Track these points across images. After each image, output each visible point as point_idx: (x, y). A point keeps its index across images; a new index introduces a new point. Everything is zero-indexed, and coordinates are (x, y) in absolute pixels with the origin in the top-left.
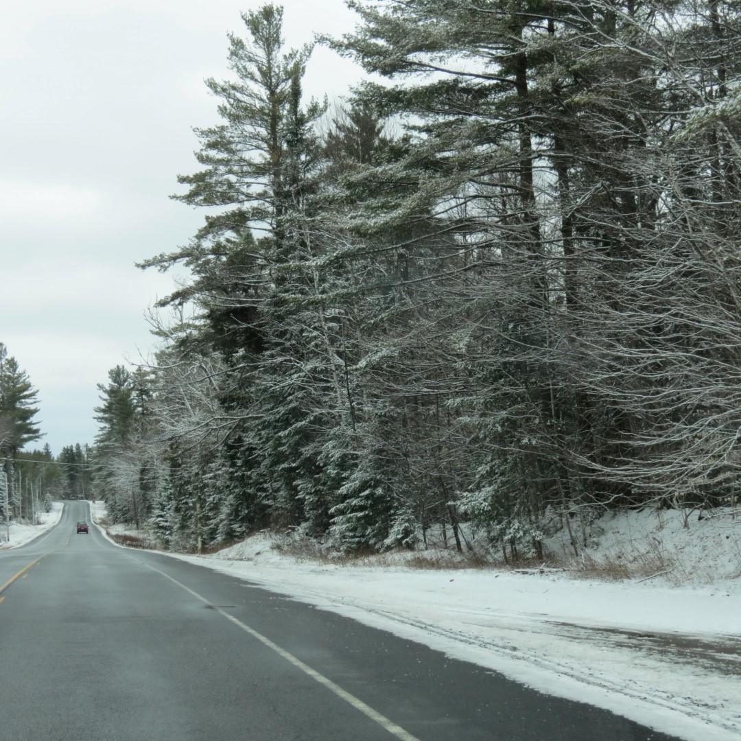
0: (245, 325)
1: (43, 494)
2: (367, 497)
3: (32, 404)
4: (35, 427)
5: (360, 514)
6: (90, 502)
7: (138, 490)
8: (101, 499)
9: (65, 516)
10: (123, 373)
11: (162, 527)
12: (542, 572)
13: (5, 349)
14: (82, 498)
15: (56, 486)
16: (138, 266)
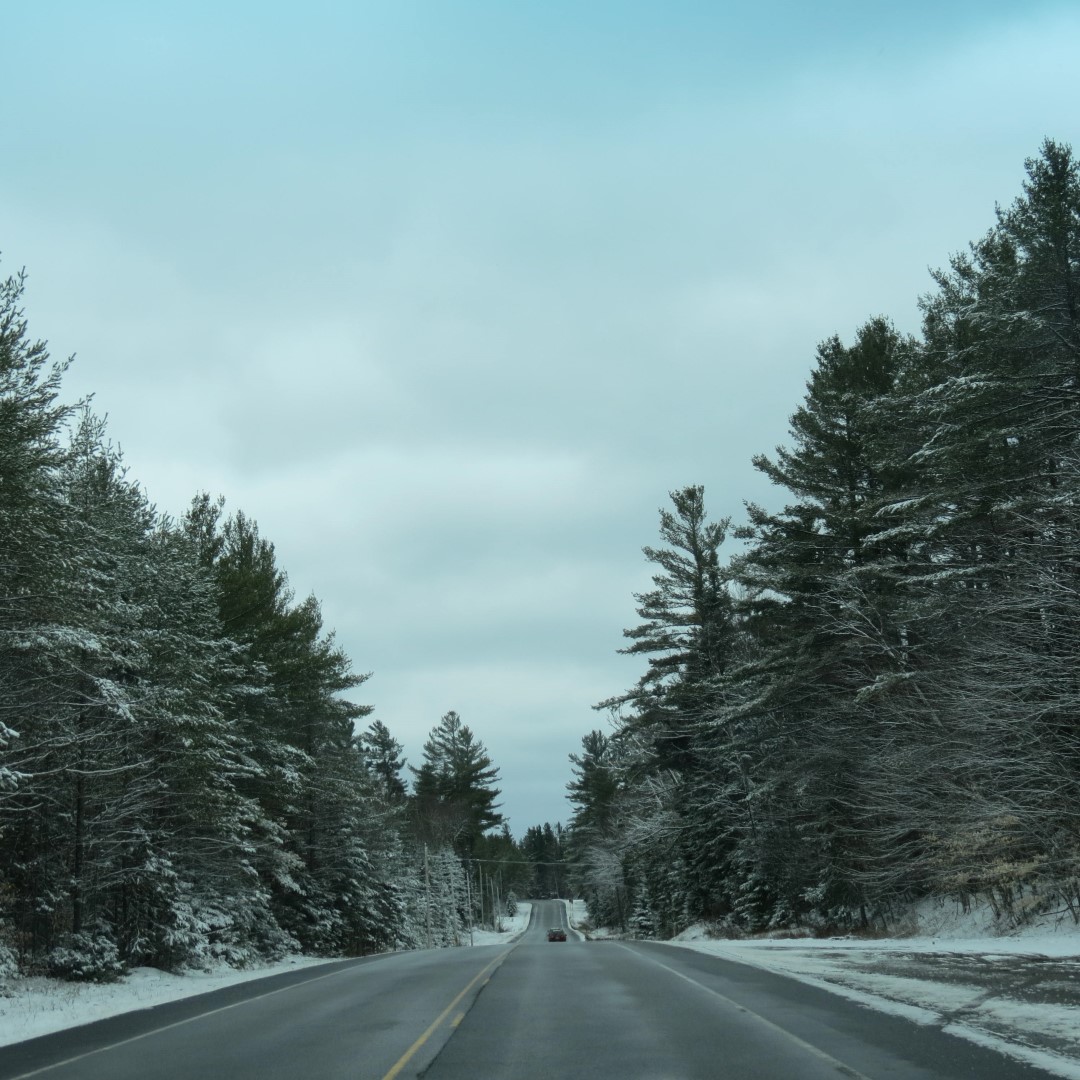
0: (683, 751)
1: (504, 892)
2: (758, 892)
3: (490, 782)
4: (495, 812)
5: (753, 905)
6: (567, 902)
7: (621, 885)
8: (579, 898)
9: (534, 921)
10: (600, 740)
11: (645, 927)
12: (848, 938)
13: (458, 720)
14: (555, 897)
15: (521, 881)
16: (594, 708)
